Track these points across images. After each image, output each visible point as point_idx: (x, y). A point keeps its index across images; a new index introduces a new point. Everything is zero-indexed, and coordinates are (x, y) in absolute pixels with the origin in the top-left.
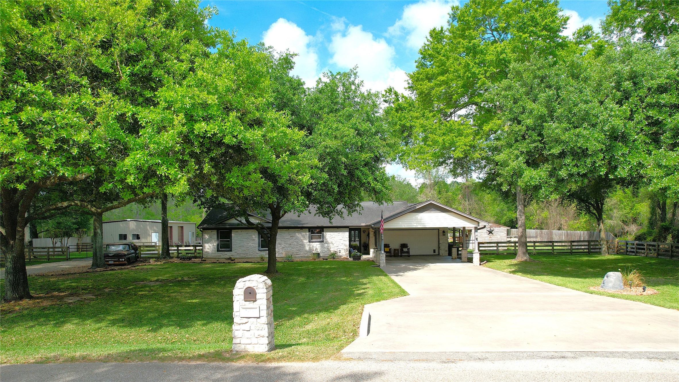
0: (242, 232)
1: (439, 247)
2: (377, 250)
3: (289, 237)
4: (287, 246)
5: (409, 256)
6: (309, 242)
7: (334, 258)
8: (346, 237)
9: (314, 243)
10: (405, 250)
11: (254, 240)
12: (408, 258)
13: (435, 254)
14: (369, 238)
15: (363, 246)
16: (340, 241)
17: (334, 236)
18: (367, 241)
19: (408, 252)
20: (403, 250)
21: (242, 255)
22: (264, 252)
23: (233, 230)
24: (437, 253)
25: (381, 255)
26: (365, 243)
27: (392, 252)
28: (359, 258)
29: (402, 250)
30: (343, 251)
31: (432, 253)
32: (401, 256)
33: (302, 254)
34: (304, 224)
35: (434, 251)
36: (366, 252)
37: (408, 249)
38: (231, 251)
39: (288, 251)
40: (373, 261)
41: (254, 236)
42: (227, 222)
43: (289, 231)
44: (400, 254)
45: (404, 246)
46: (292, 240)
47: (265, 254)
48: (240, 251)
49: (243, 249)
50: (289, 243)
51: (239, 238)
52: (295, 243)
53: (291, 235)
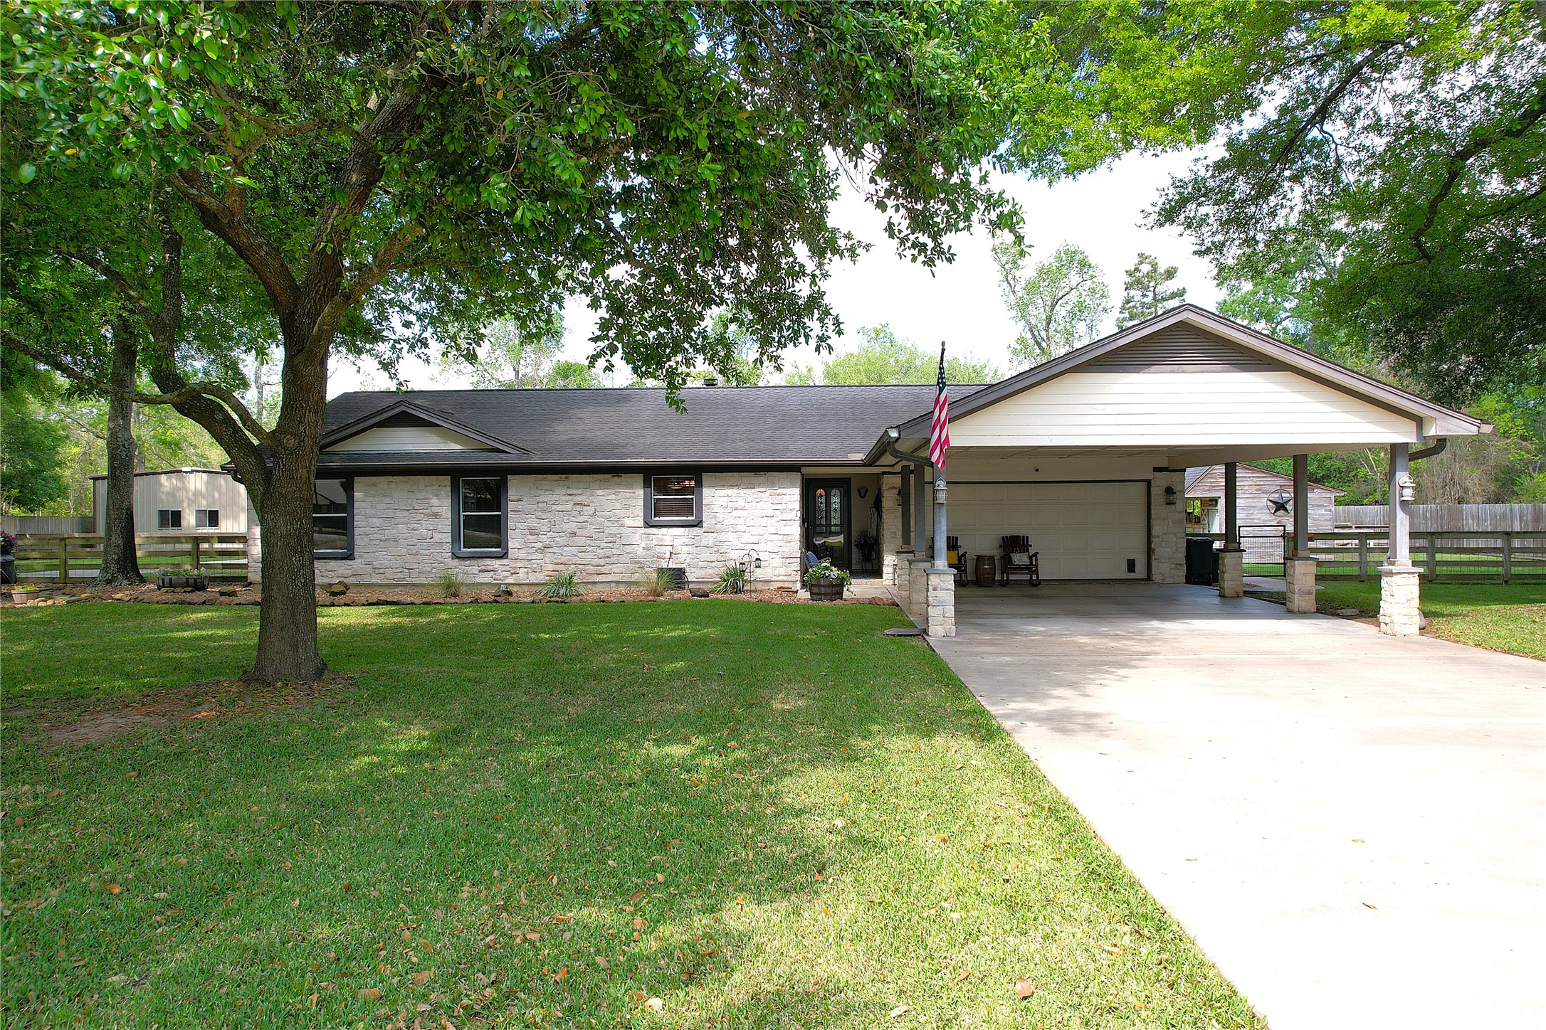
0: (393, 486)
1: (1150, 551)
2: (910, 556)
3: (570, 506)
4: (561, 541)
5: (1036, 584)
6: (648, 525)
7: (737, 590)
8: (790, 506)
9: (664, 530)
10: (1019, 559)
11: (436, 516)
12: (1033, 591)
13: (1132, 576)
14: (880, 516)
15: (857, 546)
16: (764, 522)
17: (741, 503)
18: (874, 526)
19: (1031, 568)
20: (1010, 561)
21: (389, 573)
22: (474, 562)
23: (357, 479)
24: (1140, 572)
25: (934, 580)
26: (864, 535)
27: (970, 567)
28: (836, 590)
29: (1007, 560)
30: (777, 561)
31: (1124, 574)
32: (1004, 584)
33: (618, 571)
34: (628, 455)
35: (1131, 566)
36: (869, 566)
37: (1031, 558)
38: (350, 556)
39: (564, 560)
40: (895, 605)
41: (435, 502)
42: (340, 448)
43: (568, 483)
44: (998, 577)
45: (1014, 543)
46: (581, 518)
47: (475, 569)
48: (384, 558)
49: (394, 551)
50: (572, 527)
51: (383, 506)
52: (591, 530)
53: (578, 499)
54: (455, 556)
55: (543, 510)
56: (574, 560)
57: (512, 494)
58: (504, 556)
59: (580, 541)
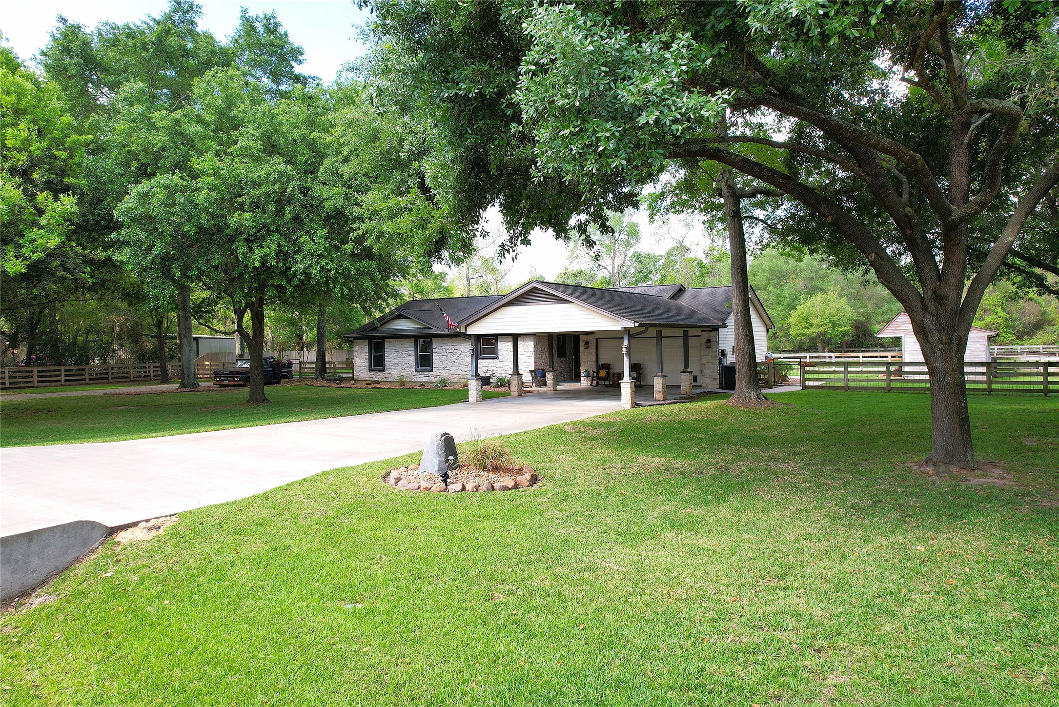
0: (396, 343)
1: (701, 372)
4: (450, 365)
9: (485, 361)
11: (410, 354)
21: (396, 377)
22: (417, 373)
23: (385, 340)
38: (384, 370)
41: (409, 349)
43: (452, 341)
46: (457, 355)
47: (422, 376)
48: (394, 372)
49: (397, 368)
50: (453, 359)
51: (393, 351)
52: (460, 360)
53: (455, 347)
54: (416, 371)
55: (444, 352)
56: (455, 372)
57: (434, 346)
58: (432, 370)
59: (456, 365)
